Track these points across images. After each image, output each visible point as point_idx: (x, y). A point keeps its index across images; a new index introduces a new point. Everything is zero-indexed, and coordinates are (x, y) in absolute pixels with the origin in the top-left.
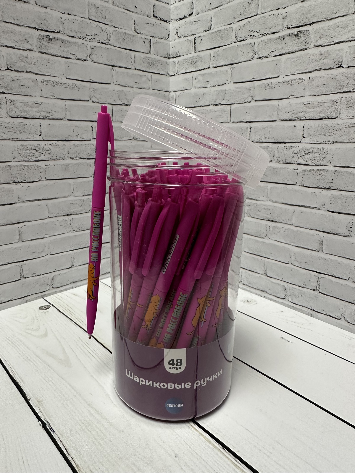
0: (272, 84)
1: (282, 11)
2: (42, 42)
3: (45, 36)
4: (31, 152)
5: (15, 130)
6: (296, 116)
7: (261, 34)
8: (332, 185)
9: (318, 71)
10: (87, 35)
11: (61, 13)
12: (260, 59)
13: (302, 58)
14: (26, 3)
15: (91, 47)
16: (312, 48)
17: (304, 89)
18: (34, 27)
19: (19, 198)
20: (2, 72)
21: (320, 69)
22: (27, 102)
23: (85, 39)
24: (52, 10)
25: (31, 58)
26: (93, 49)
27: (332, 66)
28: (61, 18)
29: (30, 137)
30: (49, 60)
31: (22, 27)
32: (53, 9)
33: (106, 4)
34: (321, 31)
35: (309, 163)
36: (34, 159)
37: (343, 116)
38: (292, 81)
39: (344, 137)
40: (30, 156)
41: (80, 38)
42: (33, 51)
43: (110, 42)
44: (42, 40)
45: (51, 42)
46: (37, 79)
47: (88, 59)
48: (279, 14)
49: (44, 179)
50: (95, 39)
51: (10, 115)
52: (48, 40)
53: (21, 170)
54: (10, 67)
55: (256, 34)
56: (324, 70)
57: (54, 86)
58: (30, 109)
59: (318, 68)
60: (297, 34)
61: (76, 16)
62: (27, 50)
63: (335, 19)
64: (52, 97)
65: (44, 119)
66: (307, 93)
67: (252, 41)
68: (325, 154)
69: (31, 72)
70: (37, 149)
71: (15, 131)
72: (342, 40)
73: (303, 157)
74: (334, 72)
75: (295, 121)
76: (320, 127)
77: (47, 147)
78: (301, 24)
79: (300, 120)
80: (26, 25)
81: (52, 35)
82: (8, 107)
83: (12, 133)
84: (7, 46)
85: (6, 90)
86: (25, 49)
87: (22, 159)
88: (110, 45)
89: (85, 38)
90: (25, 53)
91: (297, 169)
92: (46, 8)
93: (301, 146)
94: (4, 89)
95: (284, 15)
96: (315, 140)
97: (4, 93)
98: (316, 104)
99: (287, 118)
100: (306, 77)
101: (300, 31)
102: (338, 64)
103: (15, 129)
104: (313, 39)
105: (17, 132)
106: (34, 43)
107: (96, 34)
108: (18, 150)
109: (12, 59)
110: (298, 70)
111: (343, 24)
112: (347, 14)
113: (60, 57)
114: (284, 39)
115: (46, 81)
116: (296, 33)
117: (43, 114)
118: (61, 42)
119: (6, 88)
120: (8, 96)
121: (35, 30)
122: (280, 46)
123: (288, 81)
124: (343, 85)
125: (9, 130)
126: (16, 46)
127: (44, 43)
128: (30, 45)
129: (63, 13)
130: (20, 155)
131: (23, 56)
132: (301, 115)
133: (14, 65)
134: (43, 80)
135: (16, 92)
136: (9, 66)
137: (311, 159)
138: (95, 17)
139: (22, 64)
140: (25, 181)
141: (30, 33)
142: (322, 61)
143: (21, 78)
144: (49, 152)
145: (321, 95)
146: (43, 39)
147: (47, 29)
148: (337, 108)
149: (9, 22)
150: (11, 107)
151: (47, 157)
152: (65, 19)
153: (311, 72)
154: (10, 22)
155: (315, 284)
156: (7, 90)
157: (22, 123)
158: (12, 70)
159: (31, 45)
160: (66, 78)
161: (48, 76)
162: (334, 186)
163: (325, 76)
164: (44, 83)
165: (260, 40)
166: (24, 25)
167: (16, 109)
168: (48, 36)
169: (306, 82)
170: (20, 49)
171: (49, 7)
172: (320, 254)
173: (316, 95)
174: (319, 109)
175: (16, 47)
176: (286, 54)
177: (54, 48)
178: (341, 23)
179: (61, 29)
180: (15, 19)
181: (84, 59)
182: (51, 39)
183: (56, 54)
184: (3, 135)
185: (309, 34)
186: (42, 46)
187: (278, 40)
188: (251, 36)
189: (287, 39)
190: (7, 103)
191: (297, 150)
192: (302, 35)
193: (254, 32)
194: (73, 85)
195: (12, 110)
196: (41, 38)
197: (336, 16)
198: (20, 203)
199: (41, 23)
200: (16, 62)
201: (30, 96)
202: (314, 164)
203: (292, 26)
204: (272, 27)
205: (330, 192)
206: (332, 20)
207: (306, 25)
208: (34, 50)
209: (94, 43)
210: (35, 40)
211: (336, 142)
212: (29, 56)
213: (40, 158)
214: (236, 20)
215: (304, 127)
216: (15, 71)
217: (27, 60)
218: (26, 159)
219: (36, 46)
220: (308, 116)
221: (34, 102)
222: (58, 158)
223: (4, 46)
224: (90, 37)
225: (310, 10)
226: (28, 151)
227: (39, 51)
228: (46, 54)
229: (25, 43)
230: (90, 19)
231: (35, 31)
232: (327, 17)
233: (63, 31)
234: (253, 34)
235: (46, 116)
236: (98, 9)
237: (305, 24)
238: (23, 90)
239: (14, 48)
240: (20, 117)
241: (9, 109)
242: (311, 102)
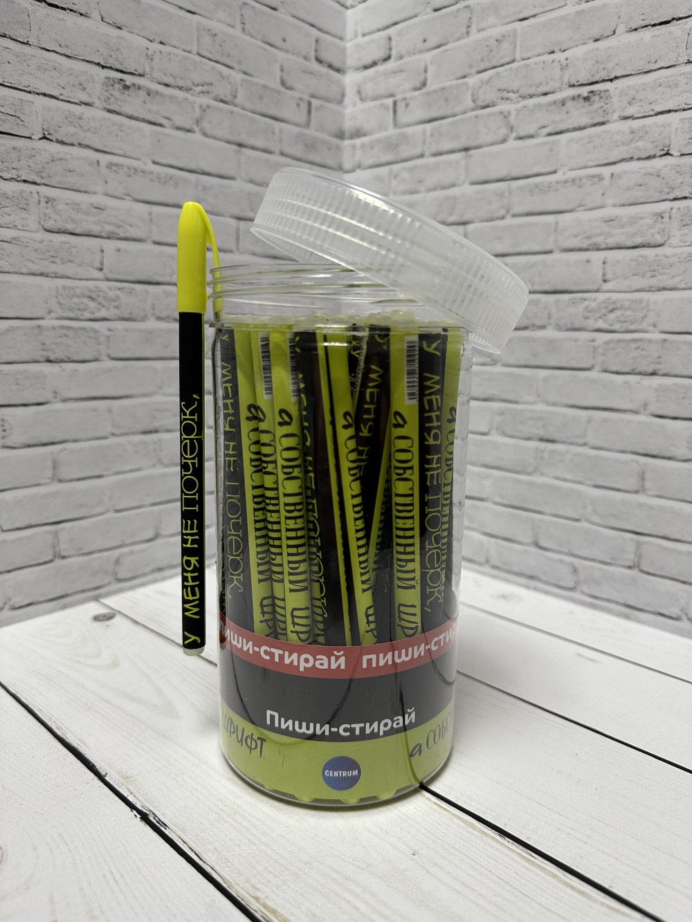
0: (542, 186)
1: (558, 56)
2: (110, 92)
3: (116, 80)
4: (82, 303)
5: (53, 257)
6: (590, 242)
7: (520, 97)
8: (658, 366)
9: (628, 161)
10: (194, 85)
11: (148, 40)
12: (520, 141)
13: (596, 138)
14: (83, 17)
15: (201, 107)
16: (616, 121)
17: (603, 194)
18: (97, 61)
19: (55, 392)
20: (34, 142)
21: (632, 158)
22: (79, 204)
23: (191, 92)
24: (131, 32)
25: (88, 119)
26: (205, 111)
27: (652, 154)
28: (147, 49)
29: (81, 272)
30: (122, 125)
31: (75, 62)
32: (133, 31)
33: (230, 31)
34: (630, 92)
35: (617, 327)
36: (87, 315)
37: (674, 241)
38: (580, 180)
39: (677, 279)
40: (79, 309)
41: (181, 89)
42: (92, 106)
43: (237, 101)
44: (111, 88)
45: (126, 92)
46: (98, 162)
47: (195, 128)
48: (553, 62)
49: (104, 357)
50: (208, 93)
51: (46, 227)
52: (121, 88)
53: (61, 337)
54: (49, 134)
55: (512, 95)
56: (639, 159)
57: (129, 176)
58: (84, 217)
59: (627, 156)
60: (588, 97)
61: (175, 47)
62: (83, 105)
63: (654, 73)
64: (125, 197)
65: (109, 238)
66: (610, 201)
67: (504, 107)
68: (646, 310)
69: (88, 147)
70: (94, 296)
71: (54, 259)
72: (668, 109)
73: (605, 317)
74: (657, 163)
75: (588, 253)
76: (633, 263)
77: (111, 294)
78: (594, 79)
79: (598, 249)
80: (82, 58)
81: (129, 80)
82: (42, 210)
83: (46, 263)
84: (45, 95)
85: (40, 178)
86: (77, 101)
87: (65, 315)
88: (235, 105)
89: (191, 89)
90: (77, 110)
91: (593, 341)
92: (120, 28)
93: (601, 297)
94: (36, 176)
95: (564, 62)
96: (625, 284)
97: (35, 183)
98: (625, 220)
99: (572, 246)
100: (606, 171)
101: (592, 92)
102: (663, 150)
103: (54, 254)
104: (618, 105)
105: (57, 260)
106: (96, 91)
107: (211, 84)
108: (57, 297)
109: (53, 119)
110: (590, 160)
111: (668, 81)
112: (675, 64)
113: (144, 120)
114: (563, 105)
115: (116, 165)
116: (586, 94)
117: (108, 228)
118: (146, 95)
119: (38, 173)
120: (44, 190)
121: (97, 67)
122: (557, 117)
123: (574, 180)
124: (673, 186)
125: (40, 256)
126: (61, 95)
127: (114, 93)
128: (88, 96)
129: (151, 41)
130: (62, 307)
131: (74, 115)
132: (599, 240)
133: (56, 131)
134: (111, 163)
135: (57, 183)
136: (46, 133)
137: (619, 322)
138: (211, 53)
139: (72, 130)
140: (69, 358)
141: (89, 73)
142: (633, 145)
143: (68, 157)
144: (116, 303)
145: (635, 204)
146: (113, 85)
147: (120, 67)
148: (662, 226)
149: (51, 49)
150: (46, 211)
151: (112, 313)
152: (155, 52)
153: (614, 163)
154: (54, 49)
155: (631, 556)
156: (42, 178)
157: (67, 245)
158: (52, 141)
159: (90, 95)
160: (154, 163)
161: (120, 155)
162: (663, 368)
163: (641, 171)
164: (111, 168)
165: (520, 105)
166: (80, 57)
167: (54, 216)
168: (121, 80)
169: (607, 182)
170: (68, 102)
171: (126, 27)
172: (641, 498)
173: (624, 205)
174: (630, 229)
175: (61, 97)
176: (568, 131)
177: (132, 104)
178: (666, 80)
179: (148, 70)
180: (62, 45)
181: (187, 126)
182: (126, 87)
183: (136, 114)
184: (30, 265)
185: (609, 97)
186: (109, 99)
187: (553, 107)
188: (503, 99)
189: (570, 104)
190: (39, 203)
191: (593, 305)
192: (597, 98)
193: (508, 92)
194: (166, 177)
195: (50, 218)
196: (110, 82)
197: (656, 68)
198: (57, 402)
199: (111, 56)
200: (60, 125)
201: (86, 192)
202: (623, 330)
203: (578, 82)
204: (541, 84)
205: (656, 381)
206: (650, 74)
207: (604, 81)
208: (95, 105)
209: (206, 100)
210: (98, 87)
211: (664, 289)
212: (84, 116)
213: (98, 315)
214: (474, 70)
215: (604, 263)
216: (58, 141)
217: (81, 124)
218: (71, 315)
219: (99, 98)
220: (612, 241)
221: (92, 205)
222: (133, 316)
223: (38, 94)
224: (199, 89)
225: (610, 56)
226: (76, 300)
227: (105, 108)
228: (117, 113)
229: (80, 92)
230: (200, 55)
231: (99, 69)
232: (641, 68)
233: (151, 74)
234: (505, 94)
235: (113, 233)
236: (217, 37)
237: (601, 79)
238: (72, 180)
239: (58, 99)
240: (64, 232)
241: (43, 217)
242: (617, 217)
